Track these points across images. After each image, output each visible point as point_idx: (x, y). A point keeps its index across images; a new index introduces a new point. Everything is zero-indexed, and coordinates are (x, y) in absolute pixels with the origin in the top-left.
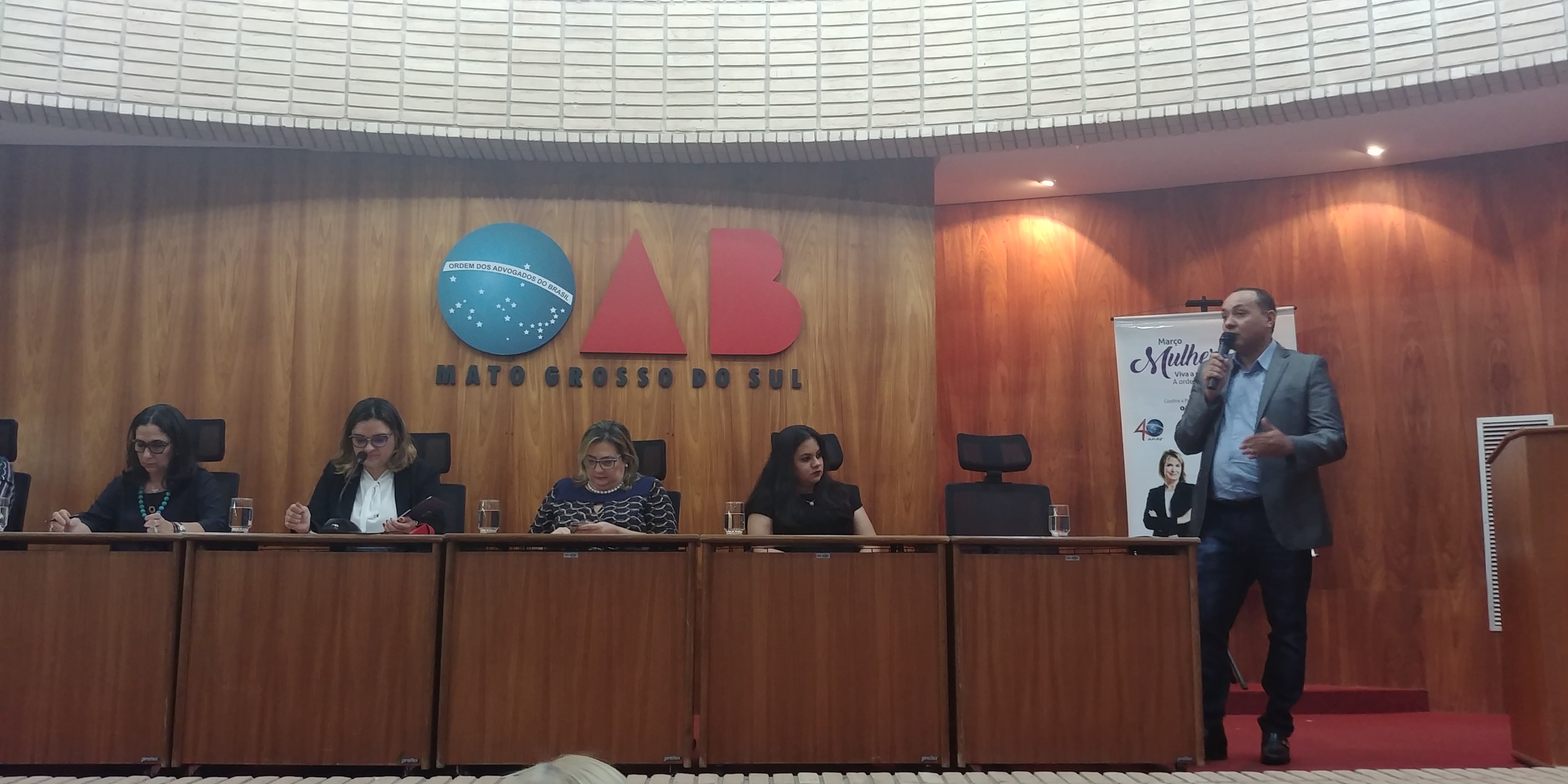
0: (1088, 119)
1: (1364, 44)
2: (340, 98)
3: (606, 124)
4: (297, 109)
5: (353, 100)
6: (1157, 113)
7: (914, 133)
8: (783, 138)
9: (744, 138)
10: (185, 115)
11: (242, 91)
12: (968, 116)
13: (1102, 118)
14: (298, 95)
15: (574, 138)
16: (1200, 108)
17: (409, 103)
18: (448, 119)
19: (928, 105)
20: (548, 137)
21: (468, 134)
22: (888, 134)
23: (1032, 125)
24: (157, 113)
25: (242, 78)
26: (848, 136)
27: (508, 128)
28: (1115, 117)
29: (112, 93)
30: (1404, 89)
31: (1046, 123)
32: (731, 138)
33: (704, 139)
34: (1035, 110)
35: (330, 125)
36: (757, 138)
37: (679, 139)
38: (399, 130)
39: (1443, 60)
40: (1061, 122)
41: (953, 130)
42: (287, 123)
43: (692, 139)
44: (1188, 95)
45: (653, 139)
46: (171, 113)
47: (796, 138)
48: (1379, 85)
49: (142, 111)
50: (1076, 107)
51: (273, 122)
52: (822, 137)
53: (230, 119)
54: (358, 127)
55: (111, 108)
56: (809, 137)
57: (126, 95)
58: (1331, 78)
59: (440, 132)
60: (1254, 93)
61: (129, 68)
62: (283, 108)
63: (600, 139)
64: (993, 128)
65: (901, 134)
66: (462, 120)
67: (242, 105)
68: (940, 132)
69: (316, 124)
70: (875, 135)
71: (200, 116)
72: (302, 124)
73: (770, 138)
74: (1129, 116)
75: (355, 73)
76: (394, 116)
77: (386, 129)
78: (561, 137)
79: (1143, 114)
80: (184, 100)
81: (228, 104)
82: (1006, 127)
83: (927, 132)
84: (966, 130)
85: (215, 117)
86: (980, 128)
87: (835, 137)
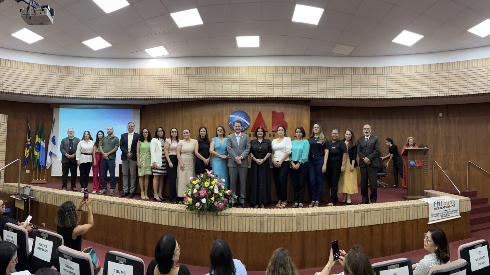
0: (335, 97)
1: (376, 91)
2: (213, 92)
3: (255, 94)
4: (207, 95)
5: (215, 92)
6: (346, 97)
7: (307, 97)
8: (285, 97)
9: (278, 96)
10: (190, 97)
11: (198, 92)
12: (316, 95)
13: (337, 97)
14: (207, 92)
15: (250, 97)
16: (352, 98)
17: (224, 92)
18: (230, 95)
19: (310, 92)
20: (246, 97)
21: (233, 97)
22: (303, 97)
23: (327, 97)
24: (186, 97)
25: (198, 90)
26: (296, 97)
27: (239, 96)
28: (339, 97)
29: (179, 95)
30: (381, 99)
31: (329, 97)
32: (276, 96)
33: (272, 97)
34: (327, 95)
35: (212, 97)
36: (281, 96)
37: (267, 97)
38: (222, 97)
39: (387, 95)
40: (331, 97)
41: (314, 97)
42: (205, 97)
43: (270, 97)
44: (350, 95)
45: (263, 97)
46: (188, 97)
47: (287, 97)
48: (378, 98)
49: (184, 97)
50: (334, 95)
51: (203, 97)
52: (292, 97)
53: (197, 97)
54: (216, 97)
55: (179, 97)
56: (289, 97)
57: (181, 95)
58: (371, 95)
59: (229, 97)
60: (360, 96)
61: (181, 91)
62: (205, 95)
63: (254, 97)
64: (320, 97)
65: (305, 97)
66: (232, 95)
67: (198, 95)
68: (312, 97)
69: (210, 97)
70: (301, 97)
71: (192, 97)
72: (207, 97)
73: (283, 96)
74: (342, 97)
75: (215, 88)
76: (221, 94)
77: (220, 97)
78: (248, 97)
79: (344, 97)
80: (190, 95)
81: (196, 95)
82: (322, 97)
83: (309, 97)
84: (316, 97)
85: (194, 97)
86: (318, 97)
87: (294, 97)
